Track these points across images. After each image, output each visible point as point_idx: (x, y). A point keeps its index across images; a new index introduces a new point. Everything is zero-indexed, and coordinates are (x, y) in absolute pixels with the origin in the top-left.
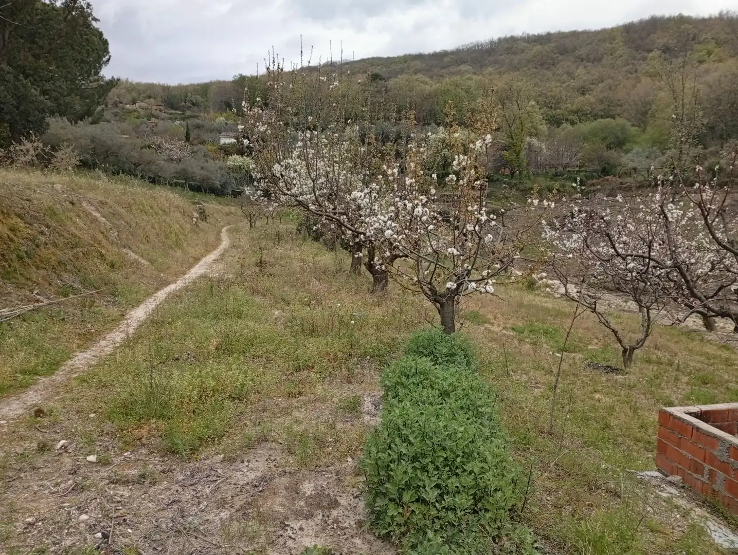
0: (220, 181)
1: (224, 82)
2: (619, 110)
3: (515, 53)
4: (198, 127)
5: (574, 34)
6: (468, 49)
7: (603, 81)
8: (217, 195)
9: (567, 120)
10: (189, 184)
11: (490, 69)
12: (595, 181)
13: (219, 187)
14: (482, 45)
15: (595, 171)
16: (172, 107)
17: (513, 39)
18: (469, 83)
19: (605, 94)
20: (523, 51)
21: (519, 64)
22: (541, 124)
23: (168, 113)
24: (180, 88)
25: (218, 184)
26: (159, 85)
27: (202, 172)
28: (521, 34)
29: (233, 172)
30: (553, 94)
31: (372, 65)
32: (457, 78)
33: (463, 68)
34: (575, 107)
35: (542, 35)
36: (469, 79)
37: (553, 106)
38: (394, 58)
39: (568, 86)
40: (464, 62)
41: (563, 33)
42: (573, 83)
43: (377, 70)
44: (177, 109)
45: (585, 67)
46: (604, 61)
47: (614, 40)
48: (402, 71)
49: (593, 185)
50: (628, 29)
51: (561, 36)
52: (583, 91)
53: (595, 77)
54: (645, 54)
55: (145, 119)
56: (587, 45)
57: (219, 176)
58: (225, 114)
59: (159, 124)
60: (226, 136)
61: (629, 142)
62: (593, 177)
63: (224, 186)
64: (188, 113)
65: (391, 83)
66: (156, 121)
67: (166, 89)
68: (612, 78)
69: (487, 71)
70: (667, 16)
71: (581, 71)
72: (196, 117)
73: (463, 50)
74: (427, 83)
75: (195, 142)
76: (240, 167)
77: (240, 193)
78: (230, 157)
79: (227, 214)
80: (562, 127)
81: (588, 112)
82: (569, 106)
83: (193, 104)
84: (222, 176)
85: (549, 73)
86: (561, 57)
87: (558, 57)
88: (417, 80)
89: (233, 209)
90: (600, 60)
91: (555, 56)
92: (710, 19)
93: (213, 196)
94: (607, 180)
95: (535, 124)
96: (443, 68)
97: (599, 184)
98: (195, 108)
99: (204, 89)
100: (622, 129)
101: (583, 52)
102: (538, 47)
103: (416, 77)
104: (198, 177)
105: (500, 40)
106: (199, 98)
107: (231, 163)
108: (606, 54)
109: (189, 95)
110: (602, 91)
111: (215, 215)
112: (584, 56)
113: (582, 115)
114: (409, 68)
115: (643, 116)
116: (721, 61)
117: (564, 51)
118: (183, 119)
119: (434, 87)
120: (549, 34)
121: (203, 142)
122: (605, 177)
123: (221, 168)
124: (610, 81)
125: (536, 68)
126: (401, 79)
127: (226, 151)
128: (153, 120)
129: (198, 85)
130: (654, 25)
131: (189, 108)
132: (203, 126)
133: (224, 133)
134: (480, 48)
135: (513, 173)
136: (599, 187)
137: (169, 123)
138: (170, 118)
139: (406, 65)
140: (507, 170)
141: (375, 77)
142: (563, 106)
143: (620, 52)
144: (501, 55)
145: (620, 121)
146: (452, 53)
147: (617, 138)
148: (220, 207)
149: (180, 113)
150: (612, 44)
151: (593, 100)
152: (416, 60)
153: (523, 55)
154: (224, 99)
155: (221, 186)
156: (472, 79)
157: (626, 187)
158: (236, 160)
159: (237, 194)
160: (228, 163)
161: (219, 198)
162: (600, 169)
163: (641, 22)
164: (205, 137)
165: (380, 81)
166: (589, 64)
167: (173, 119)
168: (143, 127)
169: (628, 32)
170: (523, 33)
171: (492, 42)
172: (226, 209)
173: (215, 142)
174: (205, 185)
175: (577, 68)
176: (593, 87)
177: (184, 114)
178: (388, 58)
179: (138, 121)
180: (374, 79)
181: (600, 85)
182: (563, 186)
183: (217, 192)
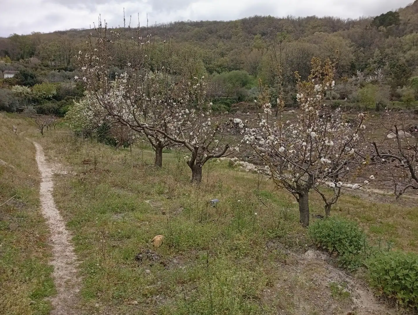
0: (8, 103)
2: (242, 66)
3: (184, 31)
5: (215, 23)
7: (232, 50)
8: (7, 111)
9: (215, 70)
12: (235, 104)
13: (8, 106)
14: (165, 25)
15: (235, 99)
17: (182, 23)
19: (234, 57)
20: (188, 30)
21: (187, 37)
22: (204, 72)
25: (7, 104)
29: (16, 96)
30: (207, 55)
34: (219, 63)
35: (198, 22)
37: (208, 62)
39: (215, 51)
40: (156, 34)
41: (209, 22)
42: (217, 50)
45: (223, 42)
46: (232, 39)
47: (237, 27)
49: (235, 106)
50: (244, 21)
51: (208, 23)
52: (222, 55)
53: (228, 47)
54: (253, 36)
56: (223, 29)
57: (8, 99)
58: (4, 59)
60: (8, 73)
61: (249, 83)
62: (234, 102)
63: (11, 105)
68: (237, 48)
70: (263, 16)
71: (221, 43)
76: (21, 93)
78: (13, 87)
80: (213, 74)
81: (226, 66)
82: (216, 62)
84: (10, 99)
85: (205, 44)
86: (210, 35)
87: (208, 35)
90: (230, 38)
91: (206, 34)
92: (283, 19)
94: (242, 104)
97: (238, 106)
100: (245, 76)
101: (221, 33)
102: (197, 29)
105: (175, 23)
107: (15, 90)
108: (233, 35)
110: (232, 55)
112: (222, 35)
113: (222, 68)
115: (254, 70)
116: (290, 42)
117: (211, 32)
120: (202, 22)
122: (241, 102)
123: (8, 94)
124: (236, 50)
125: (196, 40)
127: (10, 83)
130: (257, 20)
133: (7, 71)
134: (165, 27)
136: (238, 107)
142: (213, 62)
143: (240, 34)
144: (177, 32)
145: (244, 72)
147: (243, 81)
150: (236, 29)
151: (228, 60)
153: (189, 32)
154: (3, 49)
155: (9, 105)
157: (251, 108)
158: (18, 89)
159: (21, 111)
160: (12, 91)
161: (8, 114)
162: (237, 98)
163: (250, 18)
166: (225, 40)
169: (244, 24)
170: (188, 20)
171: (171, 24)
173: (1, 76)
175: (219, 42)
176: (227, 52)
181: (231, 52)
182: (220, 107)
183: (7, 109)
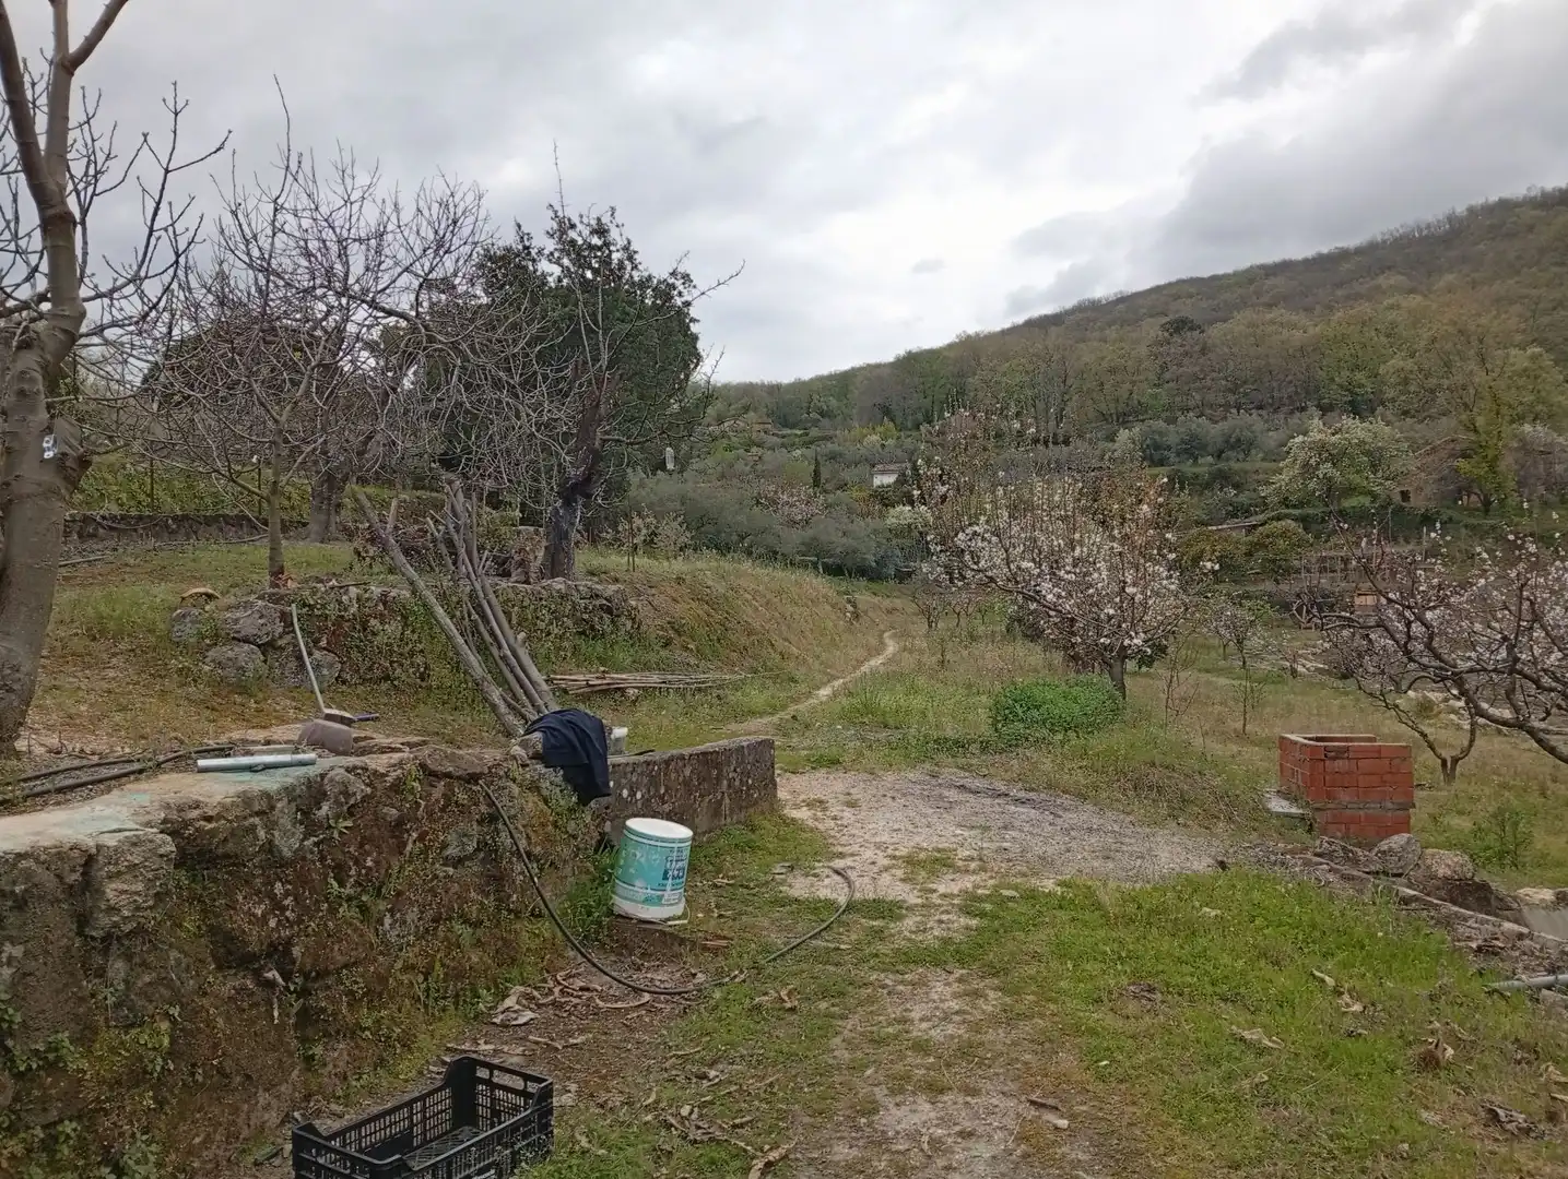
0: (875, 555)
1: (878, 366)
4: (833, 457)
6: (1396, 240)
8: (871, 579)
10: (823, 563)
11: (1450, 277)
14: (1428, 226)
16: (786, 425)
18: (1392, 316)
20: (1531, 228)
23: (777, 435)
24: (799, 386)
25: (871, 560)
26: (763, 385)
27: (844, 540)
28: (1525, 192)
29: (896, 536)
31: (1177, 297)
32: (1365, 308)
33: (1386, 280)
36: (1391, 307)
38: (1225, 276)
40: (1387, 268)
43: (1185, 309)
44: (793, 426)
48: (1243, 304)
55: (742, 451)
58: (879, 429)
59: (765, 458)
60: (883, 472)
64: (814, 432)
65: (1215, 332)
66: (760, 451)
67: (774, 389)
69: (1442, 284)
72: (828, 438)
73: (1384, 242)
74: (1294, 326)
75: (828, 487)
76: (909, 525)
77: (909, 574)
78: (891, 510)
79: (889, 612)
83: (822, 414)
84: (879, 545)
88: (1272, 322)
89: (898, 603)
93: (863, 582)
95: (1543, 394)
96: (1339, 285)
98: (825, 422)
99: (842, 382)
103: (1269, 316)
104: (839, 550)
105: (1471, 210)
106: (833, 402)
107: (894, 520)
109: (815, 397)
111: (870, 614)
114: (1258, 294)
118: (807, 445)
119: (1311, 331)
121: (843, 486)
123: (875, 531)
126: (1239, 322)
127: (885, 499)
128: (754, 449)
129: (831, 377)
131: (815, 423)
132: (841, 455)
133: (880, 467)
134: (1425, 232)
135: (1487, 504)
137: (781, 455)
138: (783, 445)
139: (1252, 288)
140: (1474, 498)
141: (1180, 326)
144: (1477, 244)
146: (1359, 251)
148: (876, 600)
149: (799, 432)
152: (1275, 275)
154: (879, 400)
156: (1398, 307)
158: (902, 514)
159: (903, 576)
160: (888, 522)
161: (873, 586)
164: (847, 475)
165: (1189, 334)
167: (790, 447)
168: (740, 466)
170: (1529, 189)
172: (887, 603)
173: (865, 482)
174: (849, 564)
177: (807, 435)
178: (1214, 278)
179: (730, 455)
180: (1177, 330)
183: (870, 574)
